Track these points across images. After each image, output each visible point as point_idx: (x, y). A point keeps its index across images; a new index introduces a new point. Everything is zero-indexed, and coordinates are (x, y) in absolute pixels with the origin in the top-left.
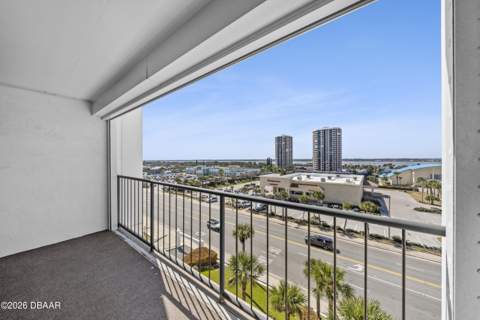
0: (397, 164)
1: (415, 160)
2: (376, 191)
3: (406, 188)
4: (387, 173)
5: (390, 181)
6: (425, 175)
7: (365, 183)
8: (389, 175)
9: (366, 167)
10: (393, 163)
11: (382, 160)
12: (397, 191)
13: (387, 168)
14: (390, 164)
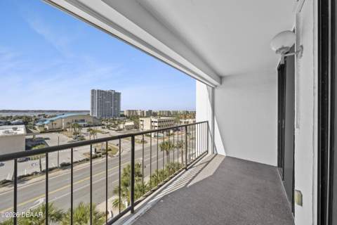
0: (49, 114)
1: (60, 111)
2: (37, 136)
3: (59, 130)
4: (43, 121)
5: (47, 127)
6: (70, 121)
7: (28, 131)
8: (45, 123)
9: (21, 118)
10: (46, 114)
11: (35, 111)
12: (53, 133)
13: (42, 118)
14: (43, 115)
